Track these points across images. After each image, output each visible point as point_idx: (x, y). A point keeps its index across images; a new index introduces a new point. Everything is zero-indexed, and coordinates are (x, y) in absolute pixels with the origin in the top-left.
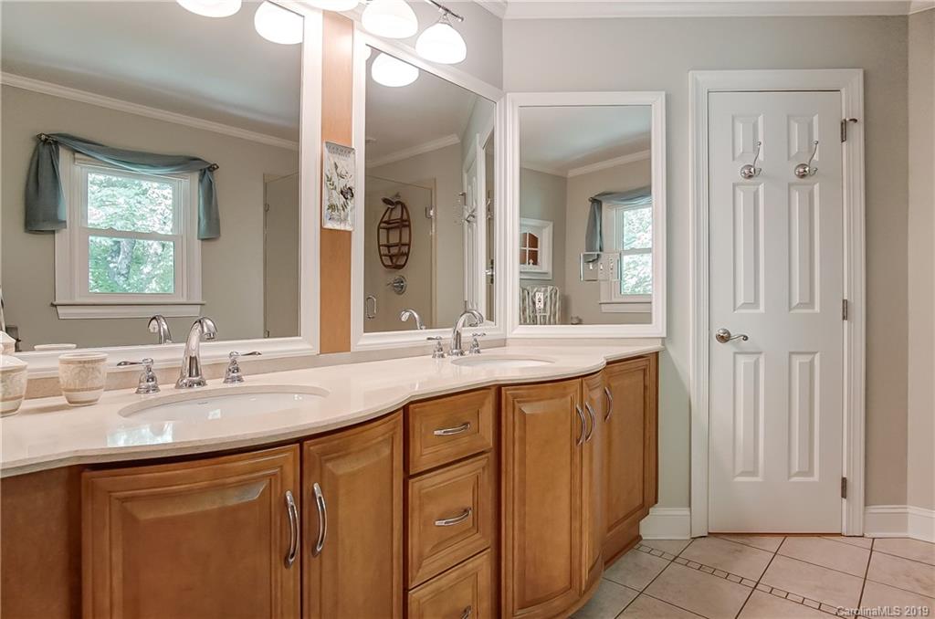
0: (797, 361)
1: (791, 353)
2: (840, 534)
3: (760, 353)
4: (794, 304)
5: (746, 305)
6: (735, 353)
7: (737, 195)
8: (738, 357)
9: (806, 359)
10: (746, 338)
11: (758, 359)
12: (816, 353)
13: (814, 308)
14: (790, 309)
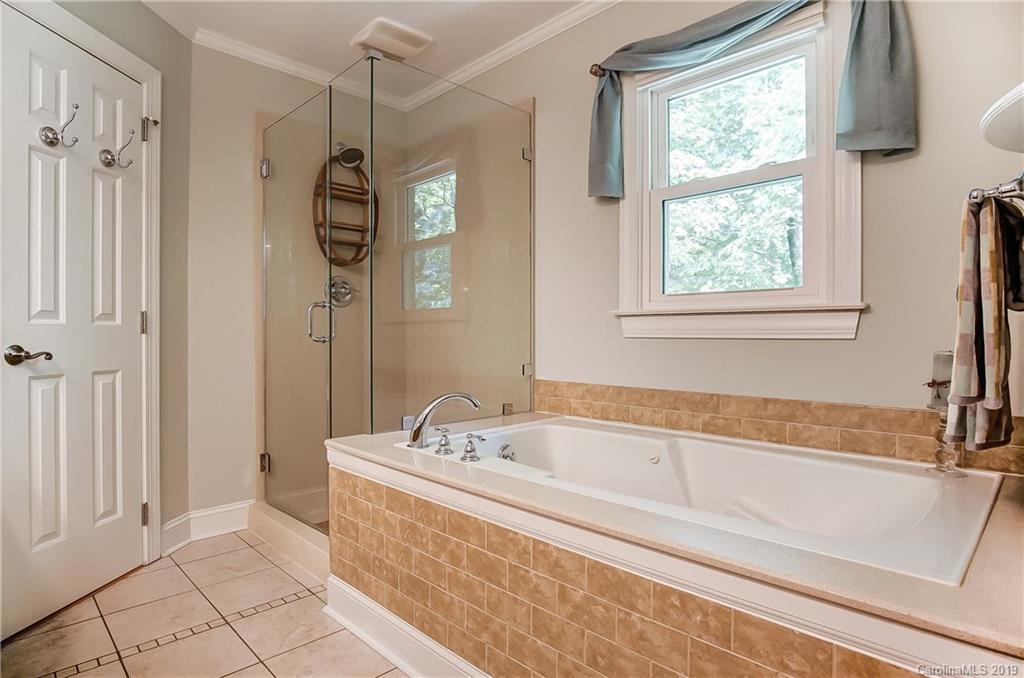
0: (100, 381)
1: (95, 373)
2: (142, 566)
3: (60, 376)
4: (96, 315)
5: (43, 313)
6: (31, 378)
7: (33, 166)
8: (34, 383)
9: (108, 379)
10: (49, 356)
11: (58, 383)
12: (118, 371)
13: (115, 320)
14: (93, 321)
